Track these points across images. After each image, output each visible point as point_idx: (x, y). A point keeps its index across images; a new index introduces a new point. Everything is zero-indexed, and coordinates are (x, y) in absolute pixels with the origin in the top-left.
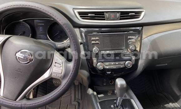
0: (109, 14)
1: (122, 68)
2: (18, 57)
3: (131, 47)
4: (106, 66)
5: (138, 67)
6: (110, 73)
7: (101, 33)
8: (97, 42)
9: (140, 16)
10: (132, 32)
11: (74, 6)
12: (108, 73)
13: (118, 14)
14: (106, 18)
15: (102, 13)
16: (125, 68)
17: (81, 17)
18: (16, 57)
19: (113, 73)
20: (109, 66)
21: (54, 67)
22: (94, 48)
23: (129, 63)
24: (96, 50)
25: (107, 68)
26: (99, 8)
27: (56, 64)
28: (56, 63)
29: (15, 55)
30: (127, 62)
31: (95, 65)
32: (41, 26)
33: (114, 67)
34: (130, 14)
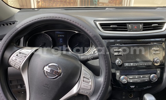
0: (132, 25)
1: (146, 82)
2: (46, 71)
3: (156, 59)
4: (130, 80)
5: (163, 80)
6: (133, 87)
7: (124, 44)
8: (120, 53)
9: (163, 27)
10: (156, 43)
11: (95, 18)
12: (132, 87)
13: (141, 25)
14: (128, 29)
15: (125, 24)
16: (150, 82)
17: (102, 28)
18: (44, 71)
19: (137, 87)
20: (133, 80)
21: (82, 82)
22: (117, 61)
23: (154, 77)
24: (120, 62)
25: (131, 81)
26: (122, 20)
27: (85, 79)
28: (84, 77)
29: (43, 69)
30: (152, 76)
31: (117, 79)
32: (62, 37)
33: (139, 81)
34: (153, 25)
